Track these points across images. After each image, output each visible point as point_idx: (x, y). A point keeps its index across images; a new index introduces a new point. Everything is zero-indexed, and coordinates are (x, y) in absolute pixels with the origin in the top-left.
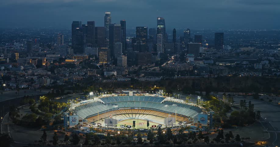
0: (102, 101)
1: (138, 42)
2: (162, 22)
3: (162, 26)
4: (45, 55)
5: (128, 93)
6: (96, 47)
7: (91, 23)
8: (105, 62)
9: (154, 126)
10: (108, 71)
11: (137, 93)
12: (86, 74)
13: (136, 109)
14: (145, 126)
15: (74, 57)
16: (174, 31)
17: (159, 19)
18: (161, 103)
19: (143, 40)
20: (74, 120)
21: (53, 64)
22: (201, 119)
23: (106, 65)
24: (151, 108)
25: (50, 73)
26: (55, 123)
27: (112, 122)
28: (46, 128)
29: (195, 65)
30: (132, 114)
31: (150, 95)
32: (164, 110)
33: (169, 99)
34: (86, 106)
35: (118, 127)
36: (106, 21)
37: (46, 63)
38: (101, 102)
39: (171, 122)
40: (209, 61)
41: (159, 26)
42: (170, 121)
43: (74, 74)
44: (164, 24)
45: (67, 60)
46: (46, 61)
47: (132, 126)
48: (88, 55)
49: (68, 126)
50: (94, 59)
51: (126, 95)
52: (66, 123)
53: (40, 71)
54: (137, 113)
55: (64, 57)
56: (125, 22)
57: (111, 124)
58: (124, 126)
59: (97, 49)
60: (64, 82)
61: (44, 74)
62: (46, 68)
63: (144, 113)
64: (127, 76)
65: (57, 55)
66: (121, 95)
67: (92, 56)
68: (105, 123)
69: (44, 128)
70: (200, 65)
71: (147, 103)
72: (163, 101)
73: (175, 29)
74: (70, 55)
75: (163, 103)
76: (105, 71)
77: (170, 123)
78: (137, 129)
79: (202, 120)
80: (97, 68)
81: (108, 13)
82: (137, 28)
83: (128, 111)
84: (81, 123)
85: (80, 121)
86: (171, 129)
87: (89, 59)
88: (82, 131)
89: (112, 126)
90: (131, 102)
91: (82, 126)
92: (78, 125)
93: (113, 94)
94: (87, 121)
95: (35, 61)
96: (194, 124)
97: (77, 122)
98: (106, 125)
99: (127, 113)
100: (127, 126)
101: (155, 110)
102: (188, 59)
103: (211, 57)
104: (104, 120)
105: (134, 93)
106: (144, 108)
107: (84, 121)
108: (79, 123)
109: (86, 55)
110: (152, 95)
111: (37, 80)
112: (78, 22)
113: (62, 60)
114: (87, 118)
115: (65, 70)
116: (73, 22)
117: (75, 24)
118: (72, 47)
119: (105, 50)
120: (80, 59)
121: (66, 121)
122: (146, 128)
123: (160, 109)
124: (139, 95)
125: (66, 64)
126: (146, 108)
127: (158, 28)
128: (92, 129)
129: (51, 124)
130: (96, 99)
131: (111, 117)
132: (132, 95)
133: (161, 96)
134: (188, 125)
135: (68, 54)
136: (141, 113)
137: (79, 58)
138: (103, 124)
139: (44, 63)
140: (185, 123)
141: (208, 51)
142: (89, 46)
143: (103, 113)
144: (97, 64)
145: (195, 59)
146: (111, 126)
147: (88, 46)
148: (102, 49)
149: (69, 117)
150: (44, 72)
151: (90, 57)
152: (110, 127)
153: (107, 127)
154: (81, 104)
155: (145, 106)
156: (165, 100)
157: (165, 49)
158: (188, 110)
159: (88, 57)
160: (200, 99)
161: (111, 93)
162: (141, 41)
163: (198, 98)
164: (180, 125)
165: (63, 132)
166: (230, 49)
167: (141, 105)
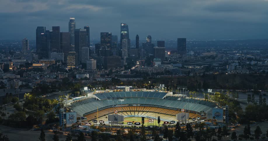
0: (97, 98)
1: (103, 48)
2: (125, 28)
3: (126, 32)
4: (10, 60)
5: (124, 89)
6: (61, 52)
7: (56, 29)
8: (73, 66)
9: (166, 122)
10: (80, 73)
11: (133, 89)
12: (57, 77)
13: (134, 106)
14: (155, 123)
15: (41, 61)
16: (137, 37)
17: (123, 25)
18: (163, 98)
19: (107, 46)
20: (72, 118)
21: (20, 68)
22: (216, 114)
23: (74, 69)
24: (151, 104)
25: (19, 76)
26: (47, 122)
27: (117, 119)
28: (38, 127)
29: (164, 68)
30: (130, 111)
31: (149, 91)
32: (168, 106)
33: (170, 94)
34: (80, 102)
35: (125, 125)
36: (70, 27)
37: (13, 67)
38: (95, 99)
39: (185, 117)
40: (177, 65)
41: (122, 32)
42: (183, 117)
43: (45, 77)
44: (127, 31)
45: (34, 65)
46: (13, 65)
47: (141, 123)
48: (54, 59)
49: (65, 125)
50: (60, 64)
51: (122, 90)
52: (63, 121)
53: (8, 75)
54: (135, 110)
55: (30, 62)
56: (89, 28)
57: (116, 121)
58: (131, 123)
59: (63, 55)
60: (36, 84)
61: (14, 78)
62: (14, 72)
63: (144, 110)
64: (106, 76)
65: (23, 60)
66: (117, 91)
67: (58, 61)
68: (109, 120)
69: (36, 128)
70: (170, 68)
71: (146, 99)
72: (165, 96)
73: (137, 35)
74: (35, 60)
75: (164, 98)
76: (77, 74)
77: (184, 119)
78: (147, 126)
79: (217, 116)
80: (66, 71)
81: (72, 19)
82: (101, 33)
83: (126, 108)
84: (80, 121)
85: (78, 119)
86: (191, 124)
87: (56, 64)
88: (84, 130)
89: (118, 123)
90: (129, 98)
91: (80, 124)
92: (76, 123)
93: (107, 90)
94: (86, 119)
95: (2, 66)
96: (208, 121)
97: (75, 121)
98: (110, 123)
99: (125, 110)
100: (135, 123)
101: (156, 106)
102: (155, 63)
103: (177, 61)
104: (107, 116)
105: (130, 88)
106: (143, 104)
107: (83, 118)
108: (78, 121)
109: (53, 60)
110: (151, 91)
111: (8, 83)
112: (43, 27)
113: (28, 65)
114: (84, 115)
115: (35, 73)
116: (38, 27)
117: (40, 29)
118: (37, 53)
119: (73, 54)
120: (47, 63)
121: (63, 119)
122: (157, 125)
123: (163, 106)
124: (136, 90)
125: (33, 68)
126: (145, 105)
127: (122, 34)
128: (93, 127)
129: (44, 123)
130: (90, 95)
131: (116, 113)
132: (129, 91)
133: (162, 92)
134: (202, 121)
135: (34, 59)
136: (140, 110)
137: (45, 62)
138: (107, 122)
139: (11, 68)
140: (199, 119)
141: (172, 56)
142: (55, 51)
143: (102, 109)
144: (66, 68)
145: (162, 64)
146: (116, 123)
147: (53, 52)
148: (70, 53)
149: (65, 115)
150: (13, 76)
151: (56, 62)
152: (115, 125)
153: (110, 124)
154: (74, 100)
155: (145, 102)
156: (167, 95)
157: (129, 55)
158: (197, 105)
159: (55, 62)
160: (211, 92)
161: (105, 89)
162: (106, 47)
163: (209, 91)
164: (194, 121)
165: (61, 131)
166: (193, 54)
167: (139, 101)
